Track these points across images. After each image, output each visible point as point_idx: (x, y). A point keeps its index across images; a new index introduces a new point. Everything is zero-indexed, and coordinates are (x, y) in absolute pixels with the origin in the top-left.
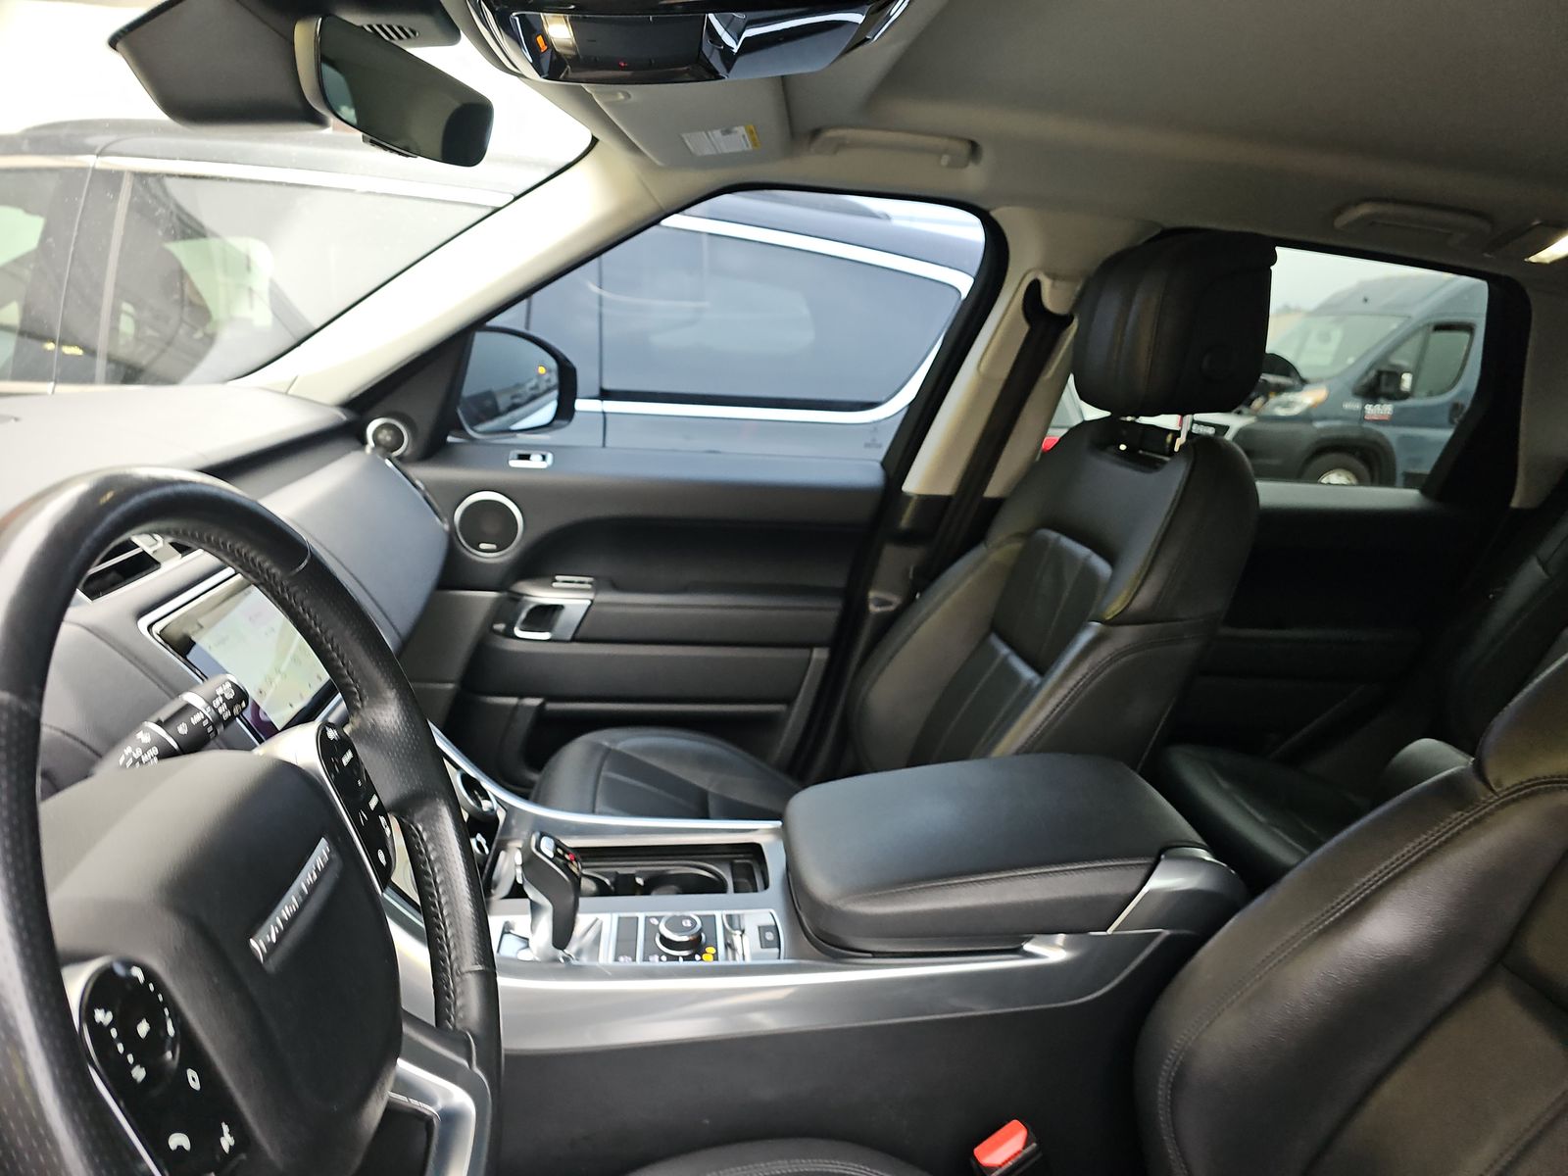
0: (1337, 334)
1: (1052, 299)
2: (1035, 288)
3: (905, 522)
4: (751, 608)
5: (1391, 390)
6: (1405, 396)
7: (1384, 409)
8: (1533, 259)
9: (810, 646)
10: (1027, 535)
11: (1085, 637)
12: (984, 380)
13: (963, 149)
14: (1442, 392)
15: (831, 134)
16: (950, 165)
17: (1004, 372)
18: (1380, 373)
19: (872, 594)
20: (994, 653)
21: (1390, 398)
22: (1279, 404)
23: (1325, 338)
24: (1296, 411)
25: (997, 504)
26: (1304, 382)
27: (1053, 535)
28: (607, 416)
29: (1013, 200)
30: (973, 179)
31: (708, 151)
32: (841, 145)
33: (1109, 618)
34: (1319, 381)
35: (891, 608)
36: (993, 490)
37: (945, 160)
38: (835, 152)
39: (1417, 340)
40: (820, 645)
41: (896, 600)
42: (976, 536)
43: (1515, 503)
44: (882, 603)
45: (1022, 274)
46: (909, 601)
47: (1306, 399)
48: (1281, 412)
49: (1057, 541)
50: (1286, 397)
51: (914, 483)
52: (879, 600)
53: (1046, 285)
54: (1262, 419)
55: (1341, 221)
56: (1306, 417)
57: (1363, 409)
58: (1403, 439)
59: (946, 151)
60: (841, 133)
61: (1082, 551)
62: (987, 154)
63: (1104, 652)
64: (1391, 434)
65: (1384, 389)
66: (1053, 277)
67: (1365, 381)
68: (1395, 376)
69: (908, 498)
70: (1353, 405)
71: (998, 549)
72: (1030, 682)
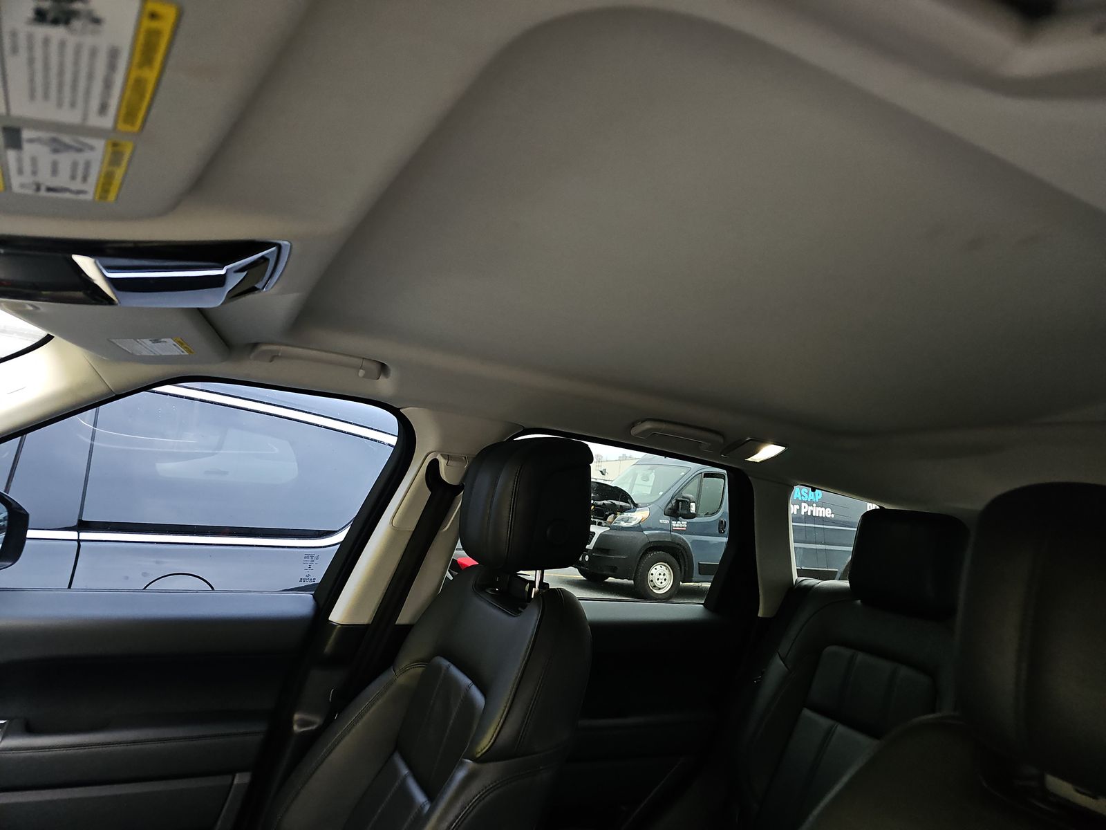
0: (652, 477)
1: (446, 472)
2: (434, 464)
3: (328, 648)
4: (174, 739)
5: (685, 512)
6: (693, 516)
7: (681, 524)
8: (749, 459)
9: (232, 772)
10: (427, 661)
11: (460, 775)
12: (396, 531)
13: (375, 368)
14: (713, 514)
15: (264, 348)
16: (365, 376)
17: (412, 526)
18: (678, 501)
19: (297, 717)
20: (396, 771)
21: (685, 517)
22: (622, 520)
23: (646, 479)
24: (633, 523)
25: (407, 629)
26: (636, 505)
27: (445, 663)
28: (81, 543)
29: (417, 403)
30: (385, 386)
31: (145, 353)
32: (274, 357)
33: (479, 755)
34: (645, 505)
35: (314, 727)
36: (404, 618)
37: (361, 373)
38: (271, 361)
39: (696, 481)
40: (242, 770)
41: (318, 720)
42: (388, 660)
43: (760, 615)
44: (303, 723)
45: (425, 454)
46: (328, 723)
47: (638, 516)
48: (623, 524)
49: (448, 668)
50: (626, 515)
51: (338, 615)
52: (301, 722)
53: (443, 463)
54: (612, 528)
55: (635, 431)
56: (638, 528)
57: (671, 523)
58: (694, 542)
59: (361, 368)
60: (275, 347)
61: (465, 681)
62: (393, 372)
63: (475, 789)
64: (687, 539)
65: (680, 511)
66: (447, 457)
67: (670, 506)
68: (686, 503)
69: (332, 626)
70: (665, 521)
71: (404, 674)
72: (422, 808)
